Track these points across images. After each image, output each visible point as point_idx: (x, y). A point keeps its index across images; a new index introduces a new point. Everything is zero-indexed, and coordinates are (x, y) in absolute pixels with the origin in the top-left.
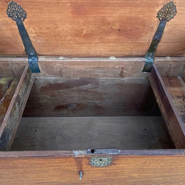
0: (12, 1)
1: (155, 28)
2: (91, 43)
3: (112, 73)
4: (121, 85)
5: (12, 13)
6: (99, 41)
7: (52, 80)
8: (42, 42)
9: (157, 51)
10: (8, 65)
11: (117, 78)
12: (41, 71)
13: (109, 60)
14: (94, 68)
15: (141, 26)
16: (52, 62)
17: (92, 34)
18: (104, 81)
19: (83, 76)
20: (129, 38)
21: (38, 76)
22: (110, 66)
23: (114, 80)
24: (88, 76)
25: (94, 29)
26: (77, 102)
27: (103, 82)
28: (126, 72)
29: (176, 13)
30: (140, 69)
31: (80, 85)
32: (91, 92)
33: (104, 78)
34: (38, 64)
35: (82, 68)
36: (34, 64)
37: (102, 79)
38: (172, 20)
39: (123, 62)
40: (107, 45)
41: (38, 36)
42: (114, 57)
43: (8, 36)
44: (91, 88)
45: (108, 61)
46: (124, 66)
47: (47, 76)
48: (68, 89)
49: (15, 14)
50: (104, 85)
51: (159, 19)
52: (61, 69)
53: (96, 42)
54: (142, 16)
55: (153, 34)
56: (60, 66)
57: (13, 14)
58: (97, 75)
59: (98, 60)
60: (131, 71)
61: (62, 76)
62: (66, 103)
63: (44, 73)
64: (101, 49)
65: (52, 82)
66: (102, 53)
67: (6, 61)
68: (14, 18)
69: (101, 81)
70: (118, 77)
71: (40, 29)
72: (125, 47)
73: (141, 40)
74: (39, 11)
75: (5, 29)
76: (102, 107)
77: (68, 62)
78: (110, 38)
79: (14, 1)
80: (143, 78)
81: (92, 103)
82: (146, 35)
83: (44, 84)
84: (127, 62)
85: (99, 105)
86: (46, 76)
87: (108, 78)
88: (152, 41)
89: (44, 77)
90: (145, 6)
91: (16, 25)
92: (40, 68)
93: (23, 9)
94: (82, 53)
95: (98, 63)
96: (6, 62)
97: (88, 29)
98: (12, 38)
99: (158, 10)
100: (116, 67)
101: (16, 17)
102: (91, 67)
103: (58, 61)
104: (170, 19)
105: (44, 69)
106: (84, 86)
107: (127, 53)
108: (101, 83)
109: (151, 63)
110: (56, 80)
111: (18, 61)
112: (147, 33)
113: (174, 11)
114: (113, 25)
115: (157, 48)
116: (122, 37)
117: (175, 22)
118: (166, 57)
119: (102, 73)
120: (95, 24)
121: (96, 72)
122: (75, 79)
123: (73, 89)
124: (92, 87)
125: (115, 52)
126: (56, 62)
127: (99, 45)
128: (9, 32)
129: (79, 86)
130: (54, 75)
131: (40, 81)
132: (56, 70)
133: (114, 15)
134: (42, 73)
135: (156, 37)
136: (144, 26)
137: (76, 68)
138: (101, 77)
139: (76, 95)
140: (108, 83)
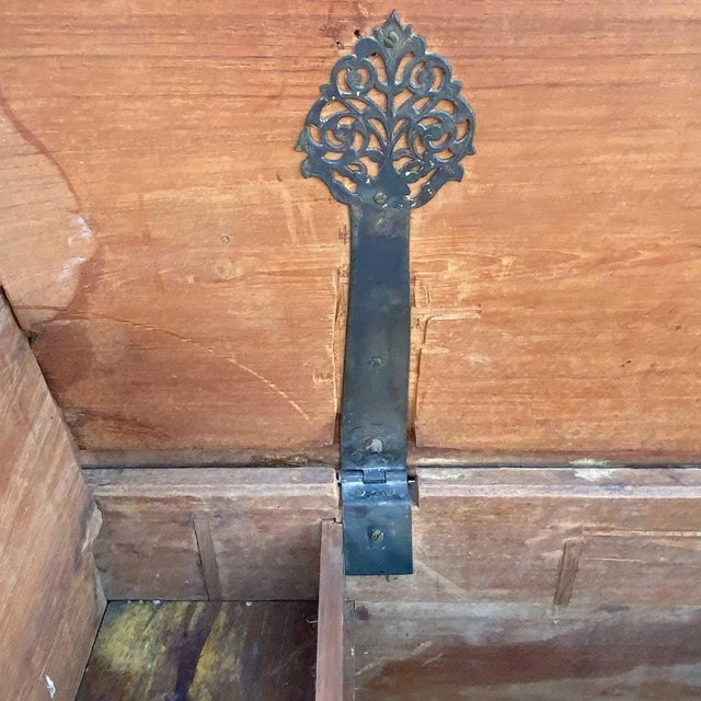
0: (392, 20)
5: (349, 133)
7: (478, 619)
8: (496, 364)
10: (187, 522)
12: (416, 563)
16: (525, 505)
21: (389, 594)
34: (415, 518)
36: (382, 520)
41: (488, 319)
43: (245, 325)
47: (452, 598)
48: (578, 681)
49: (373, 145)
52: (573, 552)
56: (577, 531)
57: (357, 145)
61: (561, 599)
63: (433, 575)
65: (473, 636)
67: (176, 500)
68: (349, 186)
71: (538, 263)
74: (601, 111)
75: (239, 272)
77: (658, 506)
79: (404, 23)
83: (413, 648)
86: (442, 597)
89: (424, 605)
91: (341, 236)
92: (417, 541)
93: (464, 95)
96: (173, 508)
98: (274, 339)
101: (372, 169)
103: (570, 502)
105: (448, 549)
110: (511, 624)
111: (265, 501)
126: (553, 508)
128: (264, 296)
130: (505, 592)
131: (390, 629)
132: (538, 558)
134: (422, 573)
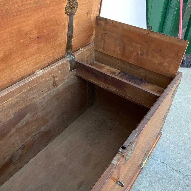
1: (67, 25)
2: (12, 65)
3: (46, 87)
4: (58, 95)
6: (20, 59)
9: (73, 46)
11: (53, 90)
13: (38, 75)
14: (25, 92)
15: (56, 26)
17: (11, 53)
18: (41, 101)
19: (17, 109)
20: (49, 43)
22: (41, 81)
23: (50, 93)
24: (24, 106)
25: (12, 47)
26: (21, 145)
27: (40, 103)
28: (57, 79)
29: (78, 5)
30: (68, 70)
31: (17, 122)
32: (32, 122)
33: (40, 98)
35: (12, 100)
37: (38, 100)
38: (77, 13)
39: (51, 70)
40: (30, 59)
42: (39, 70)
44: (31, 118)
45: (37, 77)
46: (54, 74)
50: (42, 106)
51: (68, 15)
53: (17, 61)
54: (54, 16)
55: (67, 30)
58: (32, 99)
59: (26, 81)
60: (61, 75)
62: (8, 157)
64: (25, 67)
66: (27, 71)
69: (38, 103)
70: (52, 88)
72: (47, 54)
73: (58, 41)
76: (49, 130)
78: (31, 50)
80: (72, 77)
81: (37, 134)
82: (61, 34)
84: (55, 68)
85: (45, 130)
87: (44, 95)
88: (67, 38)
90: (54, 5)
94: (5, 83)
95: (28, 84)
97: (4, 49)
99: (65, 6)
100: (47, 78)
102: (22, 93)
104: (75, 12)
106: (22, 121)
107: (51, 60)
108: (39, 105)
109: (74, 60)
112: (61, 32)
113: (76, 3)
114: (30, 34)
115: (72, 44)
116: (42, 45)
117: (79, 13)
118: (79, 49)
119: (36, 93)
120: (12, 40)
121: (30, 96)
122: (9, 118)
123: (11, 133)
124: (31, 116)
125: (39, 64)
127: (22, 63)
129: (17, 124)
133: (29, 22)
135: (69, 33)
136: (58, 25)
137: (5, 105)
138: (37, 98)
139: (17, 138)
140: (46, 100)
